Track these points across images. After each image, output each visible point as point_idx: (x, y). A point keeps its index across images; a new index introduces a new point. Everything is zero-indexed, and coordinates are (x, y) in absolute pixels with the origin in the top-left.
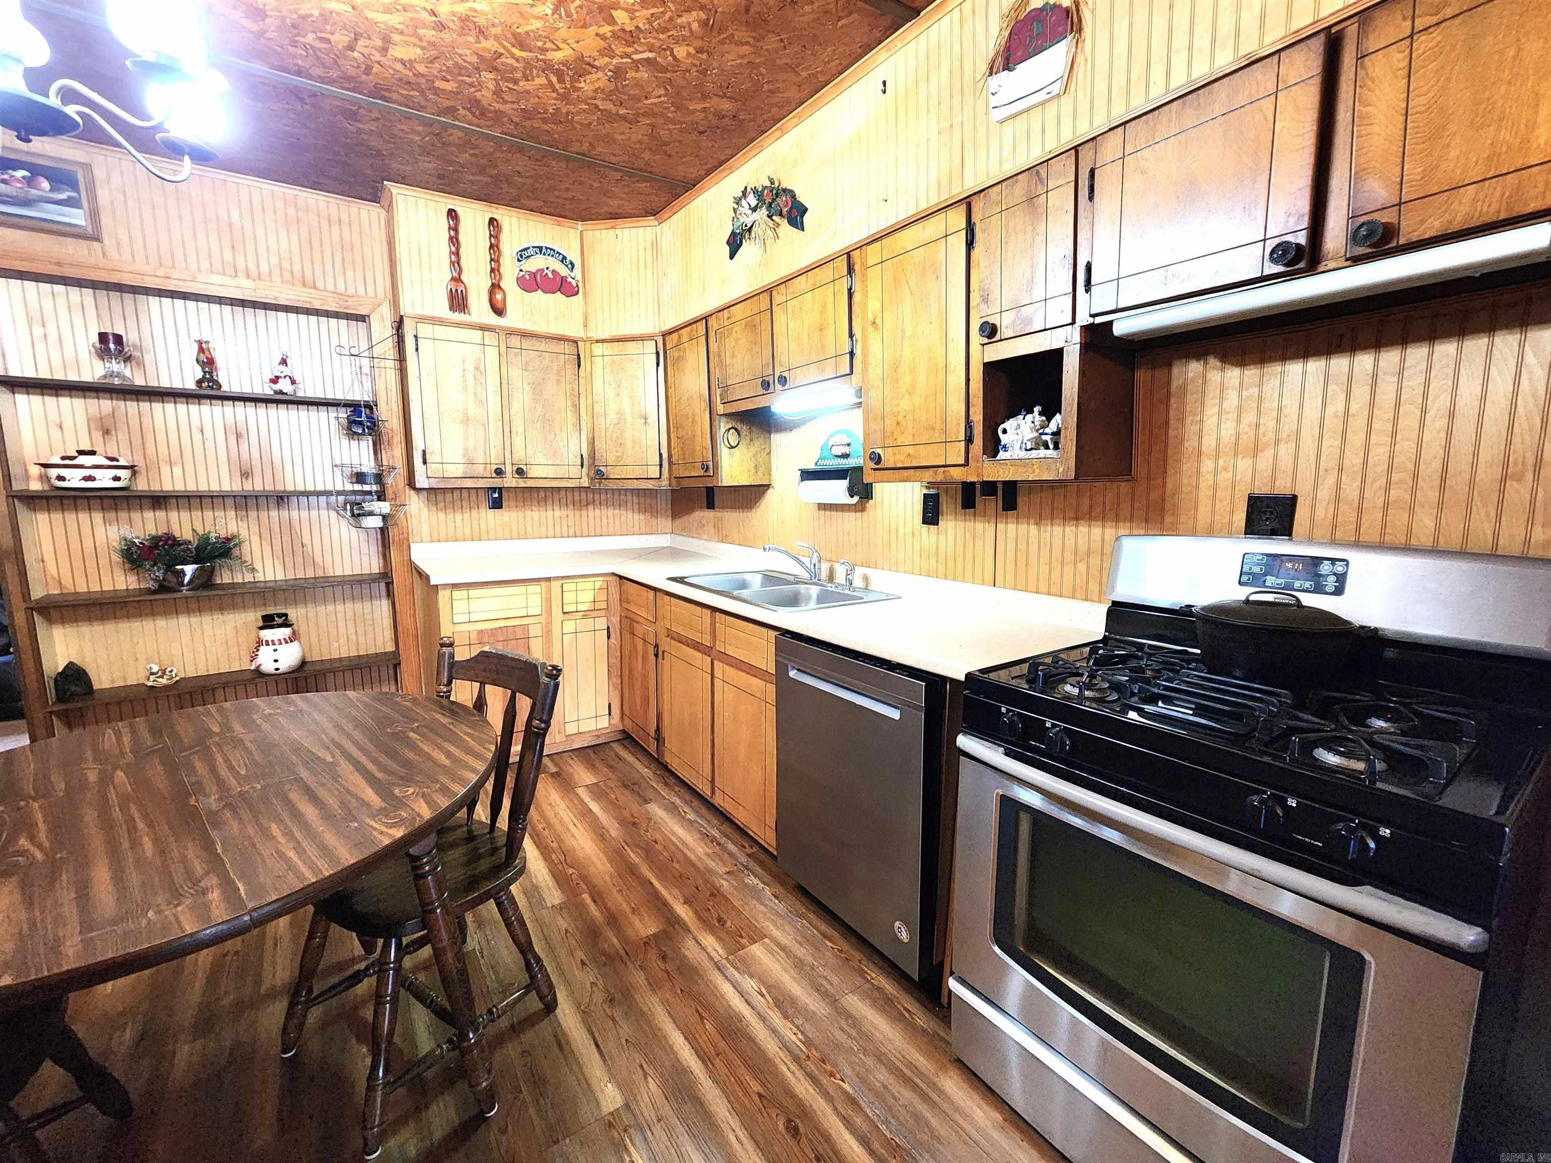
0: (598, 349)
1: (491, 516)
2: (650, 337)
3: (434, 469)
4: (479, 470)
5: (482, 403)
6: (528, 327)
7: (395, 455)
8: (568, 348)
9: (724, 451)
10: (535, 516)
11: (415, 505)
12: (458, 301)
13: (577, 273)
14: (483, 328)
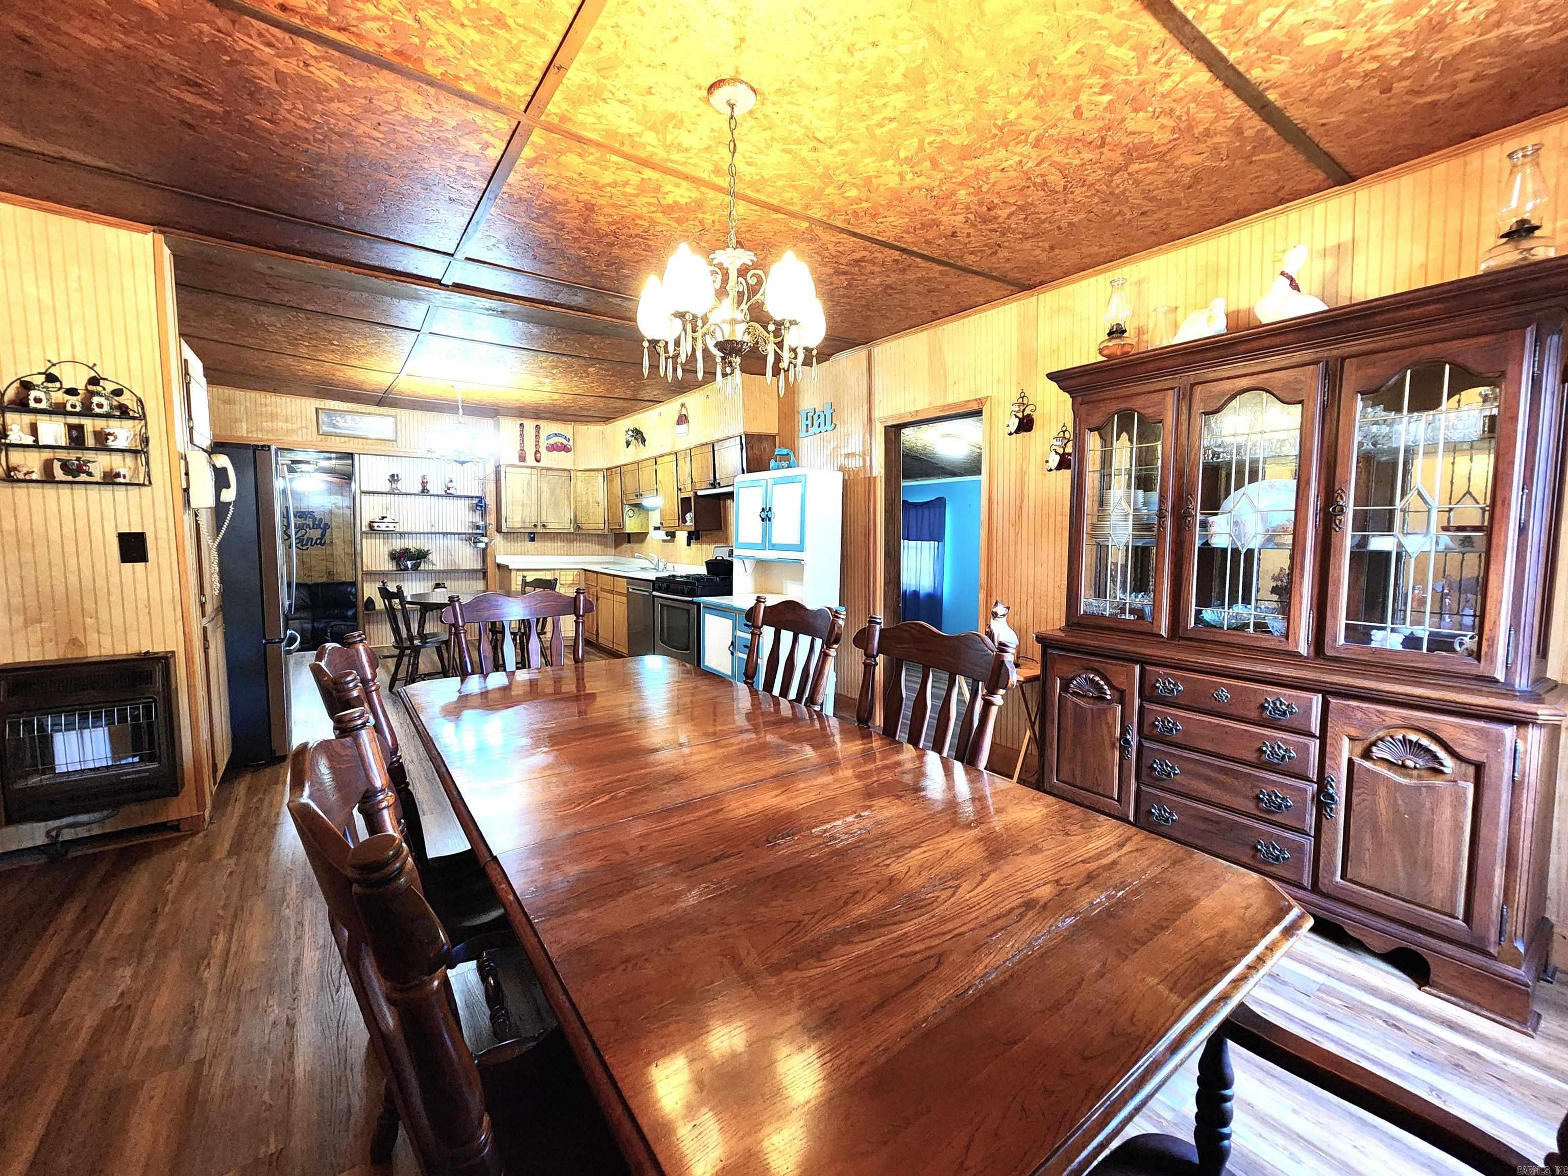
0: (579, 474)
1: (530, 544)
2: (601, 470)
3: (510, 525)
4: (527, 525)
5: (530, 498)
6: (550, 466)
7: (492, 518)
8: (566, 473)
9: (627, 519)
10: (549, 545)
11: (498, 539)
12: (522, 458)
13: (571, 443)
14: (532, 467)
